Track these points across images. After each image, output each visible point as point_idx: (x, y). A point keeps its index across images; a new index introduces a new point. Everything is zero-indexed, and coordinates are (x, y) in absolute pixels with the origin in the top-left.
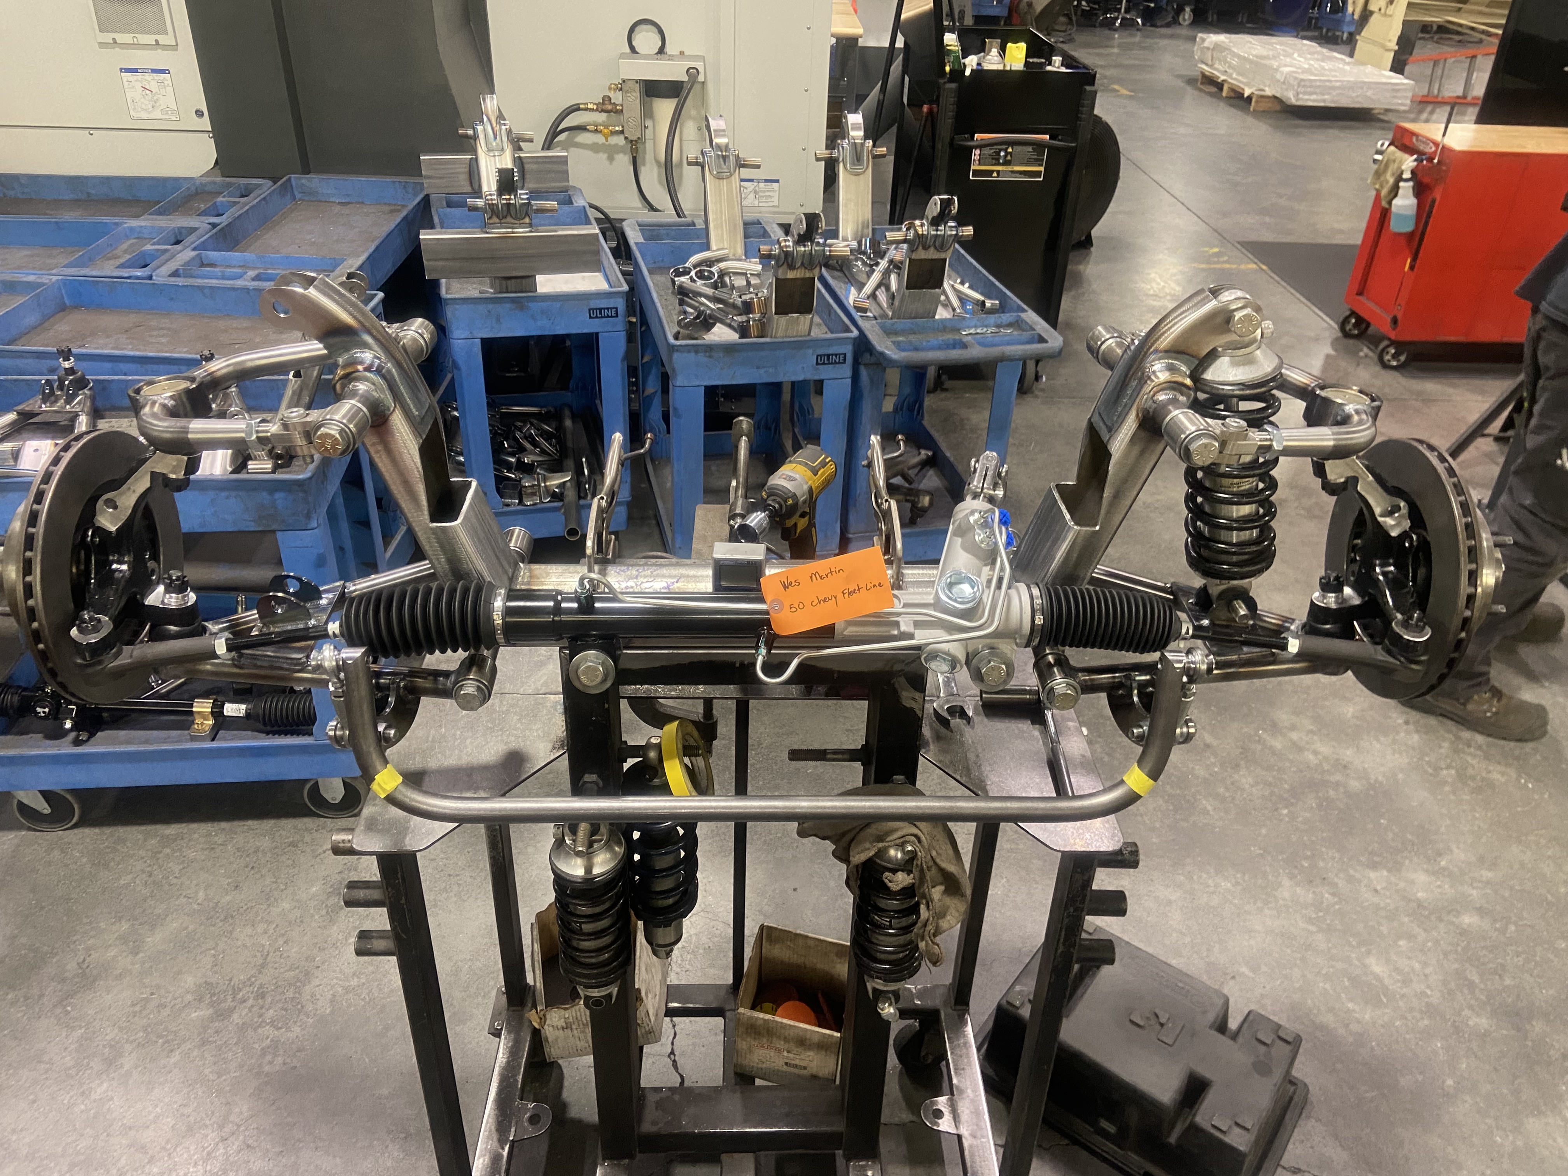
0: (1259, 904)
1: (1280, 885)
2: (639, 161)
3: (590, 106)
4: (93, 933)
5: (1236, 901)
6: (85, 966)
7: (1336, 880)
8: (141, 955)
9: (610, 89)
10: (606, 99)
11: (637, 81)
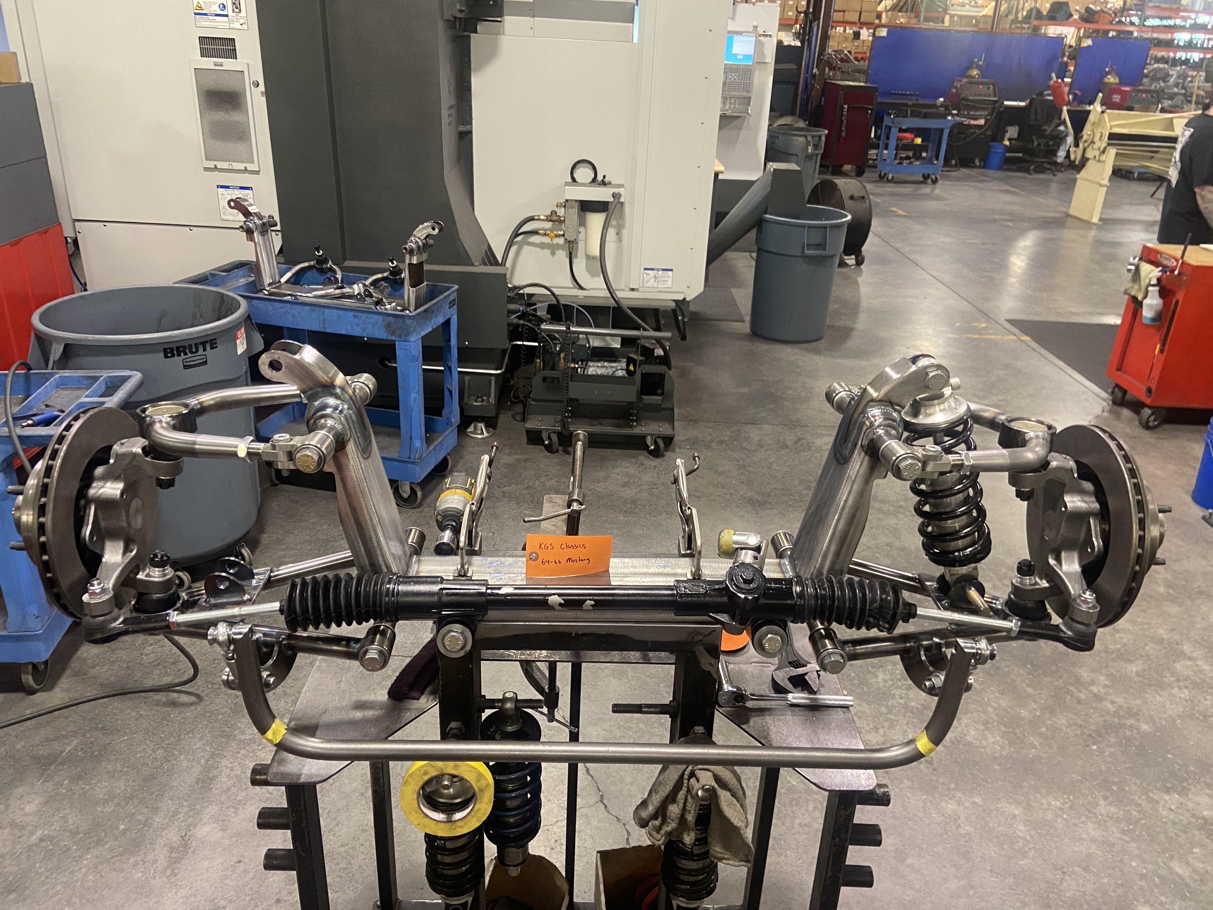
0: (1083, 819)
1: (1098, 804)
2: (573, 255)
3: (542, 217)
4: (192, 813)
5: (1065, 816)
6: (186, 839)
7: (1139, 801)
8: (229, 831)
9: (557, 206)
10: (553, 213)
11: (576, 201)
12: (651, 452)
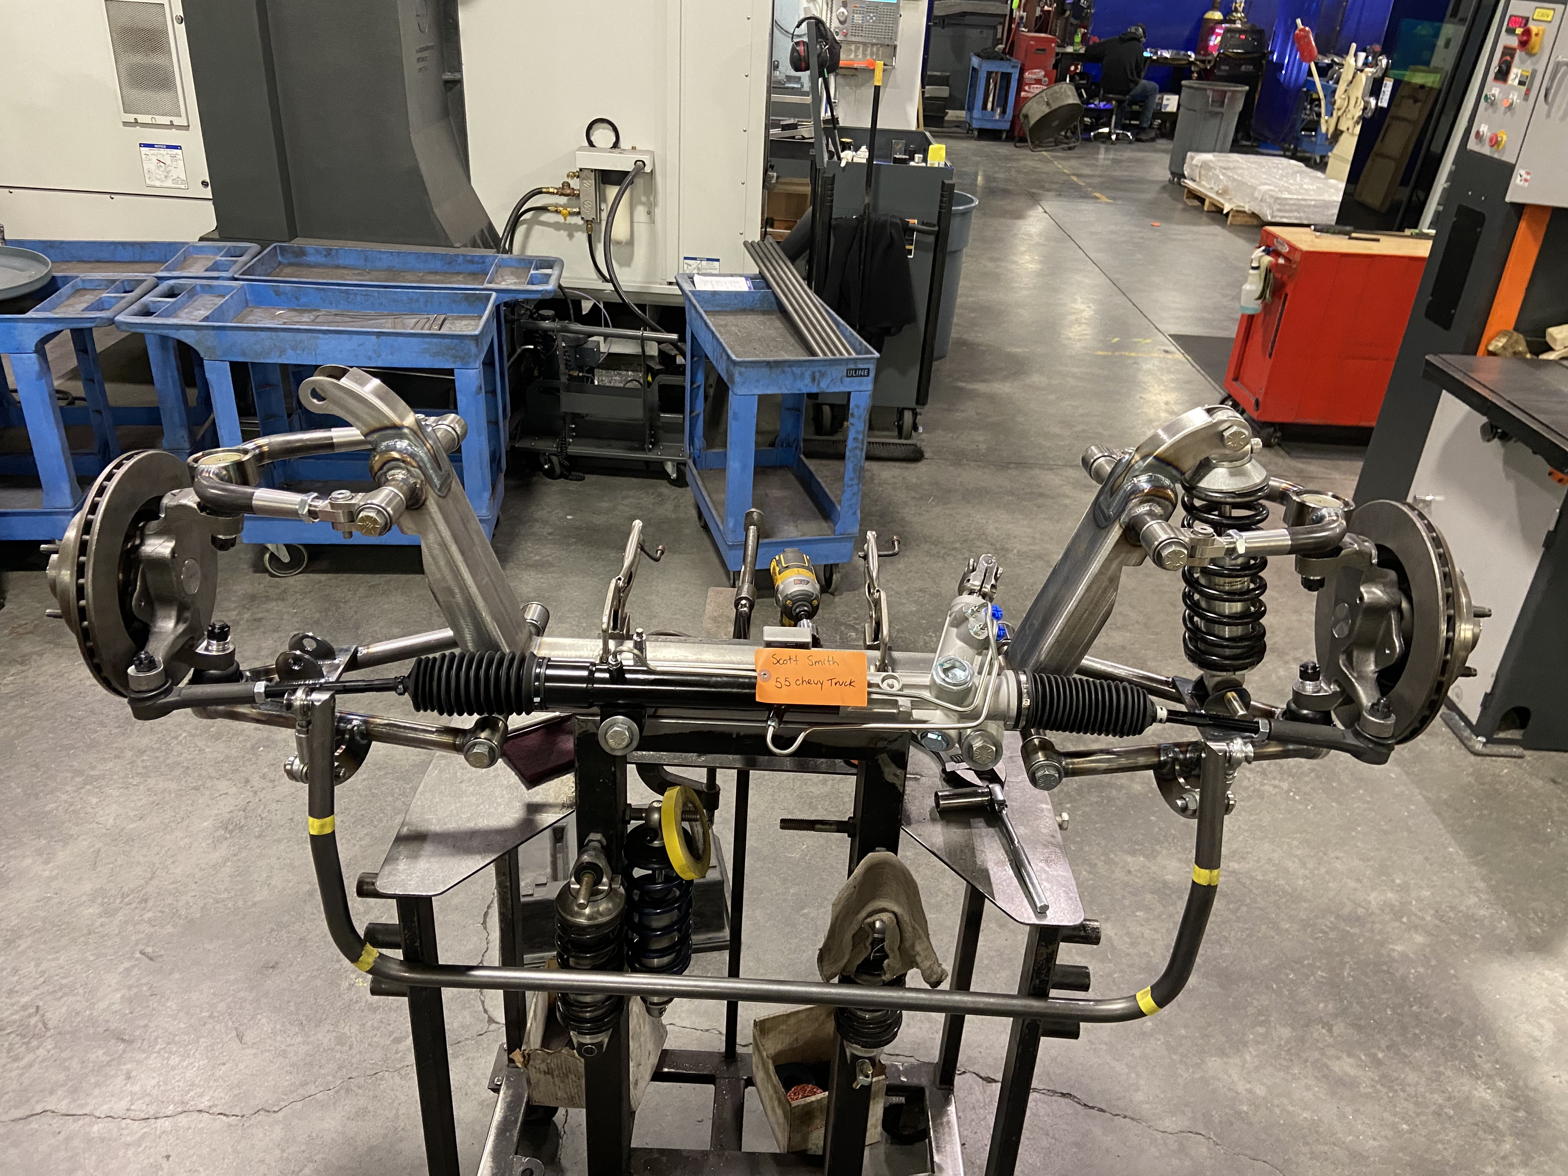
2: (594, 238)
3: (552, 190)
9: (568, 176)
10: (566, 185)
11: (592, 170)
12: (674, 483)
